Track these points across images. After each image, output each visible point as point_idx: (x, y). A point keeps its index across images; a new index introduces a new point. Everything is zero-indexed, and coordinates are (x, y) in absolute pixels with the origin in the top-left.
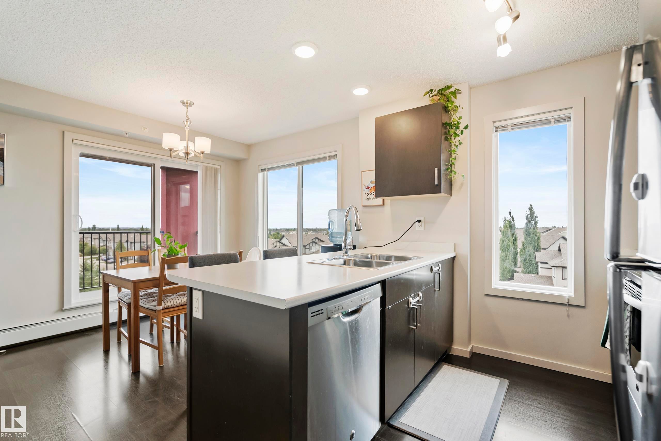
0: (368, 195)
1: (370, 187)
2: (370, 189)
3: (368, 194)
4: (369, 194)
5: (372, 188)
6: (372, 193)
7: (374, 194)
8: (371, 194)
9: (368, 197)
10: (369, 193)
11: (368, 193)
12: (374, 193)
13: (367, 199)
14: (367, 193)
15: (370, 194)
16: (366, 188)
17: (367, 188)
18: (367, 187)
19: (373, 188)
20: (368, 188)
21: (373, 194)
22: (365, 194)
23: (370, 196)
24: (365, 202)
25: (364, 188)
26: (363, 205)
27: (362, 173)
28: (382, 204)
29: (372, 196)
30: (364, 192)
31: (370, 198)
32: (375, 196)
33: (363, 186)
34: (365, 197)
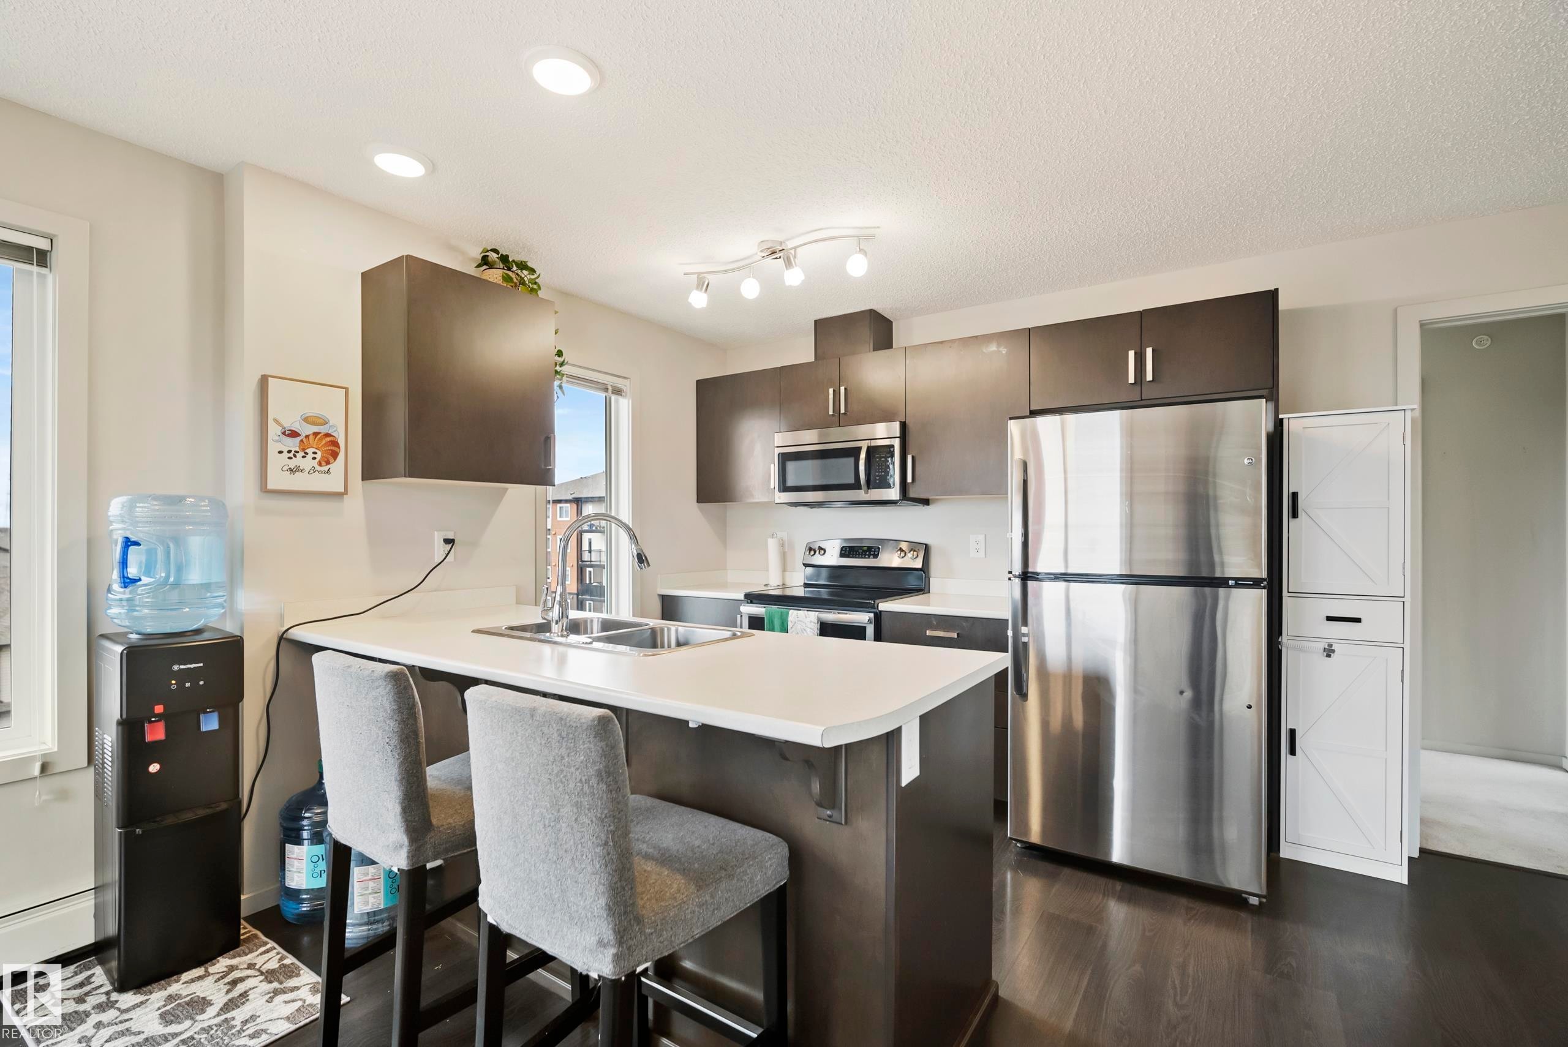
0: (290, 458)
1: (303, 435)
2: (302, 441)
3: (291, 455)
4: (295, 456)
5: (307, 436)
6: (306, 453)
7: (314, 458)
8: (304, 457)
9: (292, 464)
10: (297, 452)
11: (293, 452)
12: (315, 453)
13: (286, 468)
14: (290, 452)
15: (301, 454)
16: (284, 433)
17: (288, 436)
18: (288, 432)
19: (311, 437)
20: (294, 434)
21: (311, 455)
22: (281, 452)
23: (298, 461)
24: (278, 479)
25: (274, 431)
26: (269, 487)
27: (264, 381)
28: (343, 490)
29: (307, 463)
30: (273, 448)
31: (301, 468)
32: (320, 464)
33: (271, 424)
34: (276, 463)
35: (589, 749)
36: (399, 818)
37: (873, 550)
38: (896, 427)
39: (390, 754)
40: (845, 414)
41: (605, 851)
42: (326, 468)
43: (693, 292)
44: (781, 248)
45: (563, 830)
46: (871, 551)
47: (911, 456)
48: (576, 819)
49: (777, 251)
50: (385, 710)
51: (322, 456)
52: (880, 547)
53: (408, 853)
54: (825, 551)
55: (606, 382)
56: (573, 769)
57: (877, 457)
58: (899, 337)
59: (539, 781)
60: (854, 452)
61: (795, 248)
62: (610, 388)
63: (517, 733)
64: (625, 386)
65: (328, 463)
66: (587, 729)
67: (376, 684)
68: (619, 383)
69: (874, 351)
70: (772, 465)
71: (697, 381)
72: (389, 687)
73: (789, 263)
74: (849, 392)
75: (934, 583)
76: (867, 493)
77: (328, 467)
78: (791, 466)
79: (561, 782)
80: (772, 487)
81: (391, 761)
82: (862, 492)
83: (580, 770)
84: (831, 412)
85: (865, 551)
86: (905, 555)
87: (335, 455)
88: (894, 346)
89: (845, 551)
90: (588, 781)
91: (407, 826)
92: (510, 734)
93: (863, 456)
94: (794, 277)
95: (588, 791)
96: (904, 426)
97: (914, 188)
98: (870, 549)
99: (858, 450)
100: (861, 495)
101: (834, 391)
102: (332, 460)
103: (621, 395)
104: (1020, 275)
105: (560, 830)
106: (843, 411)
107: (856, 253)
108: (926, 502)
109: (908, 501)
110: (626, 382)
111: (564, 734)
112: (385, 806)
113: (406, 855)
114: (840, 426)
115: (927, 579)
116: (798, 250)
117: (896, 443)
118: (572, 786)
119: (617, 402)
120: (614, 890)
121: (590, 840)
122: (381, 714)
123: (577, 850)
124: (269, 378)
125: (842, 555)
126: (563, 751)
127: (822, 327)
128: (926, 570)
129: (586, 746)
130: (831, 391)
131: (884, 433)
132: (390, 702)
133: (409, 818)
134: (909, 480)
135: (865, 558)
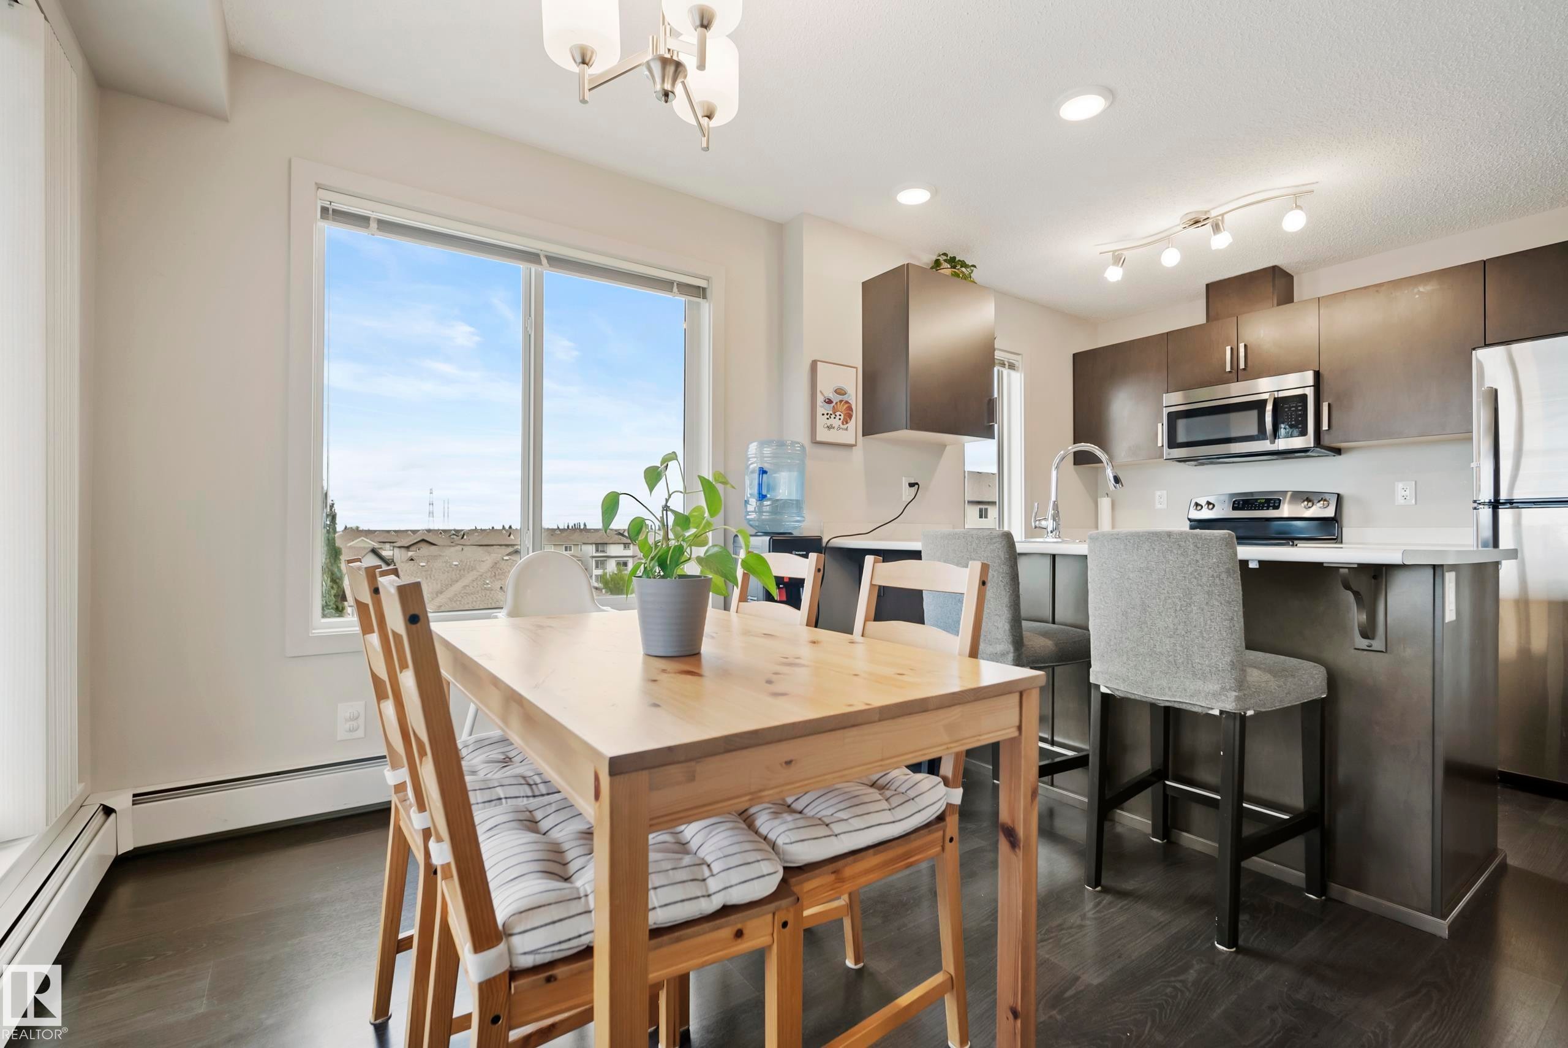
0: (827, 419)
1: (835, 402)
2: (834, 406)
3: (828, 417)
4: (830, 417)
6: (836, 415)
7: (840, 419)
8: (835, 418)
9: (829, 422)
10: (831, 414)
11: (829, 415)
13: (826, 426)
14: (827, 414)
15: (833, 416)
16: (825, 401)
17: (827, 403)
18: (827, 400)
19: (838, 403)
20: (830, 402)
21: (838, 417)
22: (823, 415)
23: (832, 421)
24: (823, 435)
25: (820, 399)
26: (818, 439)
27: (814, 365)
28: (854, 443)
29: (836, 422)
30: (820, 410)
31: (833, 426)
32: (843, 424)
33: (819, 394)
34: (821, 421)
35: (1221, 554)
36: (1008, 632)
37: (1272, 502)
38: (1309, 377)
39: (1002, 588)
40: (1244, 369)
41: (1231, 624)
42: (845, 426)
43: (1109, 268)
44: (1205, 217)
45: (1194, 612)
46: (1273, 502)
47: (1327, 403)
48: (1207, 603)
49: (1202, 220)
50: (1000, 558)
51: (844, 418)
52: (1281, 498)
53: (1014, 657)
54: (1214, 506)
55: (1002, 359)
56: (1206, 569)
57: (1287, 408)
58: (1302, 290)
59: (1174, 579)
60: (1260, 405)
61: (1222, 215)
62: (1006, 363)
63: (1154, 549)
64: (1017, 361)
65: (847, 423)
66: (1220, 540)
67: (994, 541)
68: (1012, 358)
69: (1277, 306)
70: (1160, 425)
71: (1074, 355)
72: (1004, 542)
73: (1217, 228)
74: (1248, 348)
75: (1347, 532)
76: (1273, 442)
77: (847, 425)
78: (1181, 424)
79: (1195, 578)
80: (1160, 444)
81: (1003, 593)
82: (1268, 442)
83: (1212, 569)
84: (1228, 369)
85: (1263, 503)
86: (1312, 506)
87: (850, 417)
88: (1295, 301)
89: (1239, 503)
90: (1219, 576)
91: (1013, 639)
92: (1147, 551)
93: (1269, 407)
94: (1221, 241)
95: (1219, 583)
96: (1317, 375)
97: (1372, 139)
98: (1268, 501)
99: (1264, 403)
100: (1265, 445)
101: (1232, 349)
102: (849, 421)
103: (1014, 370)
104: (1471, 207)
105: (1191, 612)
106: (1242, 366)
107: (1292, 209)
108: (1338, 451)
109: (1321, 449)
110: (1019, 358)
111: (1199, 545)
112: (995, 626)
113: (1012, 658)
114: (1238, 381)
115: (1340, 529)
116: (1225, 216)
117: (1310, 392)
118: (1204, 580)
119: (1009, 375)
120: (1237, 651)
121: (1219, 616)
122: (997, 561)
123: (1206, 624)
124: (818, 363)
125: (1234, 508)
126: (1198, 557)
127: (1215, 290)
128: (1339, 520)
129: (1218, 552)
130: (1228, 349)
131: (1297, 383)
132: (1004, 553)
133: (1015, 634)
134: (1325, 427)
135: (1262, 509)
